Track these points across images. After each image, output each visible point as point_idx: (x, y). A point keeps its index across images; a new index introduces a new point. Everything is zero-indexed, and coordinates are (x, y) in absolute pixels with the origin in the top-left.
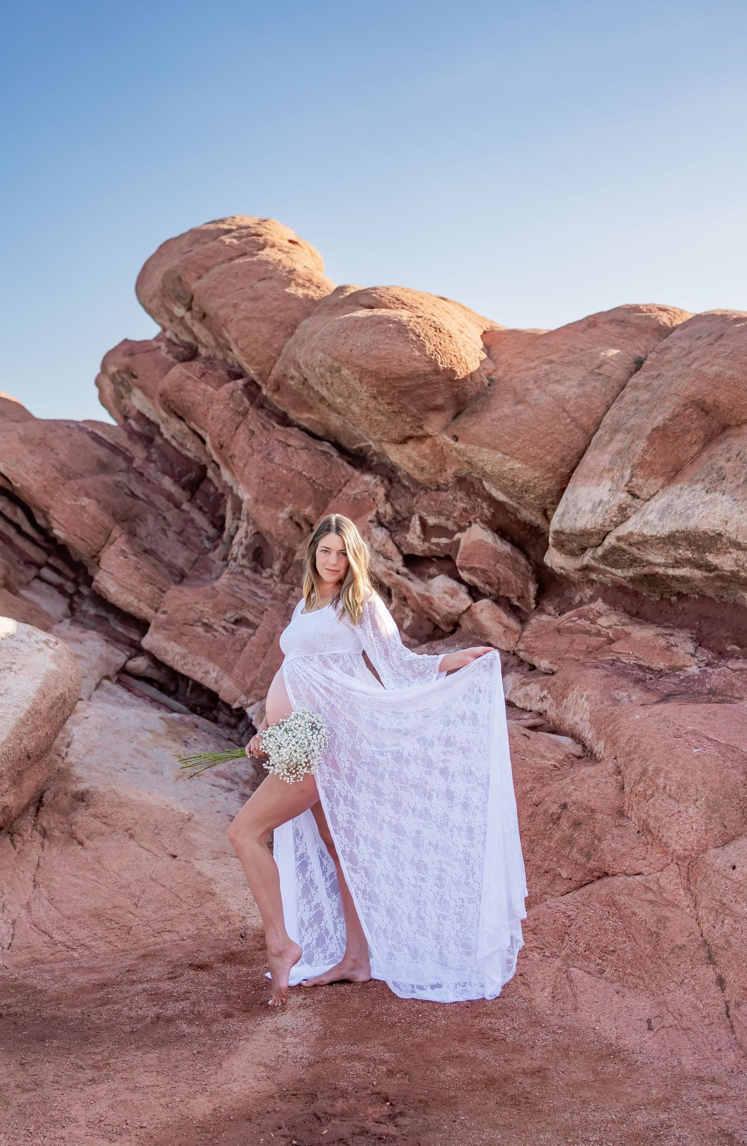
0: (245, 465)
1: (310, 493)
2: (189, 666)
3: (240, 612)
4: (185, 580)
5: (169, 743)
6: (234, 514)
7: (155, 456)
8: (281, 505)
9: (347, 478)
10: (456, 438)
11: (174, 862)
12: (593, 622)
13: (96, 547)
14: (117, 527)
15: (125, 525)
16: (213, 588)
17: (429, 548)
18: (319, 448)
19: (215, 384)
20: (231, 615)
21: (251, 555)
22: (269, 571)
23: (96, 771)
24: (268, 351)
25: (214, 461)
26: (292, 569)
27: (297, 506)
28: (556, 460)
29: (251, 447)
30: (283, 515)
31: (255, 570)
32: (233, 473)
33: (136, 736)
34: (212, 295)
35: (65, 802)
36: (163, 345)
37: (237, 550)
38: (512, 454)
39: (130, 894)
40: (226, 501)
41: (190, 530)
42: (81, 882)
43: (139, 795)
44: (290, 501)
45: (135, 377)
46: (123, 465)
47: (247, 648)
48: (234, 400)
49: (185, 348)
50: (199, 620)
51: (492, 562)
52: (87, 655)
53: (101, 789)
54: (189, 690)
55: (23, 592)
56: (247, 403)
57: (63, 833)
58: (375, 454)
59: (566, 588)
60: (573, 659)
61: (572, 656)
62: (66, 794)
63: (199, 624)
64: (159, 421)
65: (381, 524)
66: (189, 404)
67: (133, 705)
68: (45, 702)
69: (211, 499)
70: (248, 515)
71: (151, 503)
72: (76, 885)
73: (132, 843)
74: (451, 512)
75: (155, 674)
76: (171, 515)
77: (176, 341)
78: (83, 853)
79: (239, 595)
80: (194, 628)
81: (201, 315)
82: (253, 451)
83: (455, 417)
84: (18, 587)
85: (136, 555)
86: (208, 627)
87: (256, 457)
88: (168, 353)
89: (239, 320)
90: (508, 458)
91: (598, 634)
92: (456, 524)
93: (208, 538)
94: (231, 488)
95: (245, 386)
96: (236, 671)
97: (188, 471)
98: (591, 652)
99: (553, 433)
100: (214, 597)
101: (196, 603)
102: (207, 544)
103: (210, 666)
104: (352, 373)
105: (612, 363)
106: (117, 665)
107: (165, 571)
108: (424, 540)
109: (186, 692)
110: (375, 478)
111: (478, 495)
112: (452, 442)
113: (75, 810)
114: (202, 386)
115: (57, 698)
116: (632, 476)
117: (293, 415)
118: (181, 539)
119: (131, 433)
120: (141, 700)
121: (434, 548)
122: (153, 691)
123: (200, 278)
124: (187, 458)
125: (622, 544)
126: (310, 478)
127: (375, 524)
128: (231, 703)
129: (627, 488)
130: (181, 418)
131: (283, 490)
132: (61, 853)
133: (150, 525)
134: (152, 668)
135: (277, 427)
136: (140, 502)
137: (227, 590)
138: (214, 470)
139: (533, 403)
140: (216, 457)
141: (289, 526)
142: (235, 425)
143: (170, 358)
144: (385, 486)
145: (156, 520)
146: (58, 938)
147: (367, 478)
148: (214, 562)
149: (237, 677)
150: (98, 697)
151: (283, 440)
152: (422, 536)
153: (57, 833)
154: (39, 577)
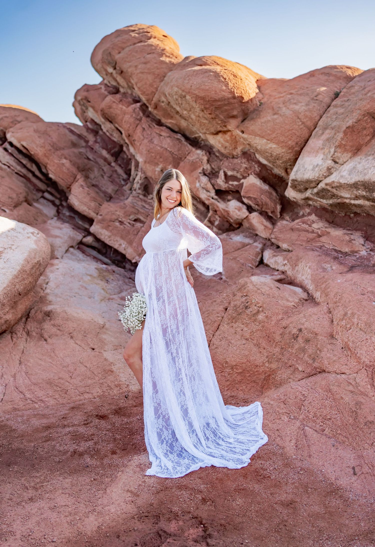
0: (140, 145)
1: (171, 159)
2: (112, 242)
3: (137, 216)
4: (112, 200)
5: (99, 282)
6: (135, 168)
7: (99, 140)
8: (157, 164)
9: (189, 152)
10: (243, 132)
11: (93, 353)
12: (310, 226)
13: (69, 183)
14: (80, 174)
15: (84, 173)
16: (124, 204)
17: (228, 187)
18: (176, 137)
19: (126, 105)
20: (132, 217)
21: (142, 188)
22: (151, 196)
23: (60, 297)
24: (152, 89)
25: (126, 143)
27: (165, 165)
28: (294, 143)
29: (143, 136)
30: (158, 169)
31: (145, 196)
32: (135, 149)
33: (82, 278)
34: (125, 61)
35: (40, 316)
36: (103, 87)
37: (136, 186)
38: (271, 140)
39: (68, 371)
40: (132, 162)
41: (115, 175)
42: (43, 363)
43: (78, 314)
44: (161, 162)
45: (89, 102)
46: (84, 144)
47: (140, 233)
48: (135, 113)
49: (113, 88)
50: (117, 219)
51: (259, 194)
52: (62, 236)
53: (59, 310)
54: (112, 253)
55: (35, 204)
56: (141, 114)
57: (37, 334)
58: (203, 140)
59: (295, 208)
60: (299, 244)
61: (299, 243)
62: (41, 312)
63: (117, 221)
64: (101, 123)
65: (205, 175)
66: (114, 115)
67: (84, 261)
68: (28, 266)
69: (125, 161)
70: (142, 169)
71: (96, 162)
72: (40, 365)
73: (72, 341)
74: (239, 169)
75: (96, 244)
76: (106, 168)
77: (109, 85)
78: (46, 346)
79: (137, 208)
80: (115, 223)
81: (120, 72)
82: (144, 138)
83: (243, 121)
84: (32, 202)
85: (88, 187)
86: (121, 223)
87: (146, 141)
88: (105, 90)
89: (138, 73)
90: (269, 142)
91: (313, 232)
92: (242, 175)
93: (123, 180)
94: (134, 156)
95: (141, 106)
96: (134, 244)
97: (114, 147)
98: (309, 241)
99: (292, 130)
100: (125, 208)
101: (116, 211)
102: (123, 183)
103: (122, 242)
104: (192, 98)
105: (323, 94)
106: (78, 240)
107: (102, 195)
108: (226, 183)
109: (110, 253)
110: (202, 152)
111: (253, 160)
112: (241, 134)
113: (44, 321)
114: (120, 106)
115: (36, 263)
116: (335, 152)
117: (163, 120)
118: (111, 180)
119: (88, 129)
120: (88, 258)
121: (231, 186)
122: (95, 253)
123: (119, 53)
124: (114, 141)
125: (328, 188)
126: (171, 152)
127: (202, 174)
128: (131, 260)
129: (332, 158)
130: (111, 122)
131: (158, 157)
132: (35, 345)
133: (96, 173)
134: (95, 242)
135: (156, 126)
136: (91, 162)
137: (131, 205)
138: (126, 147)
139: (282, 114)
140: (127, 141)
142: (135, 126)
143: (106, 93)
144: (207, 156)
145: (99, 171)
146: (28, 396)
147: (199, 151)
148: (126, 191)
149: (135, 247)
150: (66, 257)
151: (158, 132)
152: (225, 181)
153: (34, 334)
154: (43, 197)
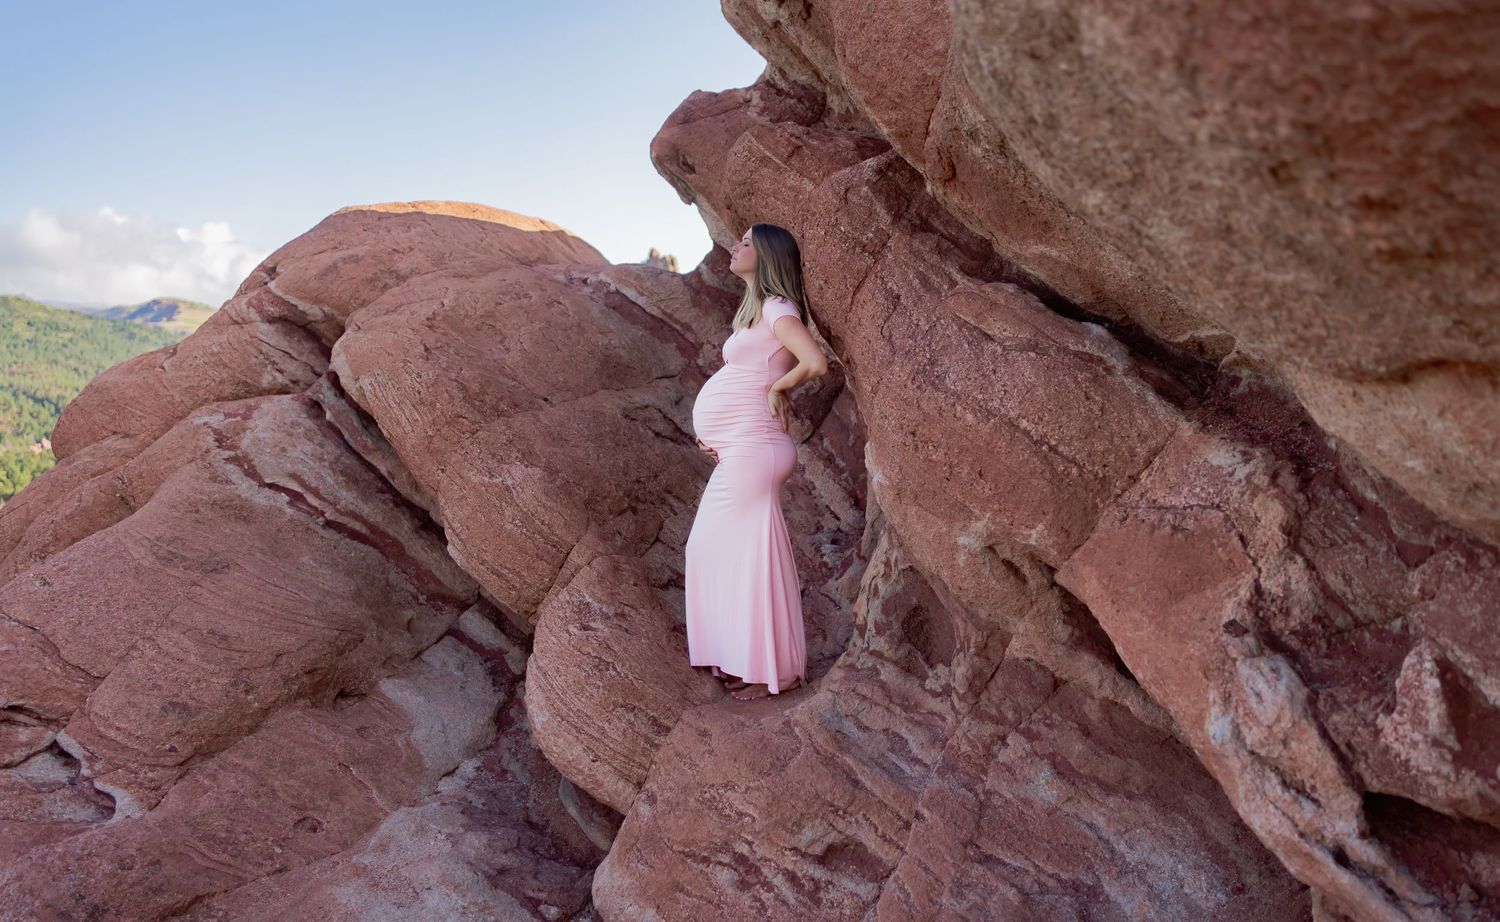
0: (875, 389)
1: (1042, 484)
3: (841, 825)
8: (960, 513)
9: (1153, 443)
13: (528, 593)
14: (592, 536)
18: (1074, 344)
19: (816, 173)
20: (814, 836)
21: (896, 627)
22: (941, 675)
24: (918, 62)
26: (1000, 680)
27: (1005, 519)
29: (889, 339)
30: (969, 540)
31: (907, 669)
37: (867, 609)
44: (985, 502)
45: (692, 169)
48: (849, 214)
49: (799, 100)
50: (726, 847)
56: (884, 218)
58: (1244, 361)
63: (726, 859)
65: (1271, 643)
77: (782, 84)
80: (708, 870)
82: (894, 353)
85: (617, 618)
86: (747, 871)
88: (762, 108)
93: (835, 538)
95: (880, 172)
101: (729, 786)
102: (830, 555)
108: (1459, 760)
110: (1247, 458)
114: (792, 179)
126: (1041, 441)
127: (1250, 639)
131: (965, 471)
135: (961, 282)
141: (986, 571)
142: (852, 281)
143: (763, 118)
144: (1282, 496)
147: (1220, 455)
148: (838, 605)
152: (1451, 741)
154: (455, 633)
